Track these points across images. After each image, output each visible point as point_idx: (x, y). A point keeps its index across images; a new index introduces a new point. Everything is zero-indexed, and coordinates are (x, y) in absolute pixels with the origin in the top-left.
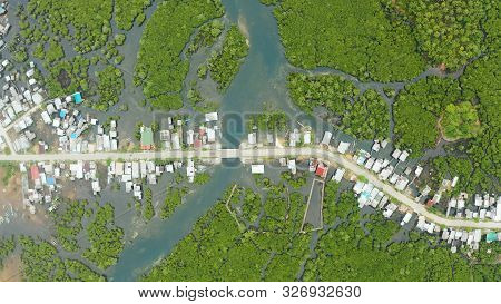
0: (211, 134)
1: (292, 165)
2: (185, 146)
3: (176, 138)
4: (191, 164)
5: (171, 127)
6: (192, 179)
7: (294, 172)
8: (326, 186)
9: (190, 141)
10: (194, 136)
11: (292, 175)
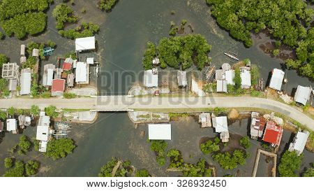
0: (82, 71)
1: (221, 125)
2: (39, 89)
3: (27, 76)
4: (45, 120)
5: (23, 59)
6: (43, 147)
7: (225, 139)
8: (279, 162)
9: (48, 80)
10: (55, 73)
11: (221, 144)
